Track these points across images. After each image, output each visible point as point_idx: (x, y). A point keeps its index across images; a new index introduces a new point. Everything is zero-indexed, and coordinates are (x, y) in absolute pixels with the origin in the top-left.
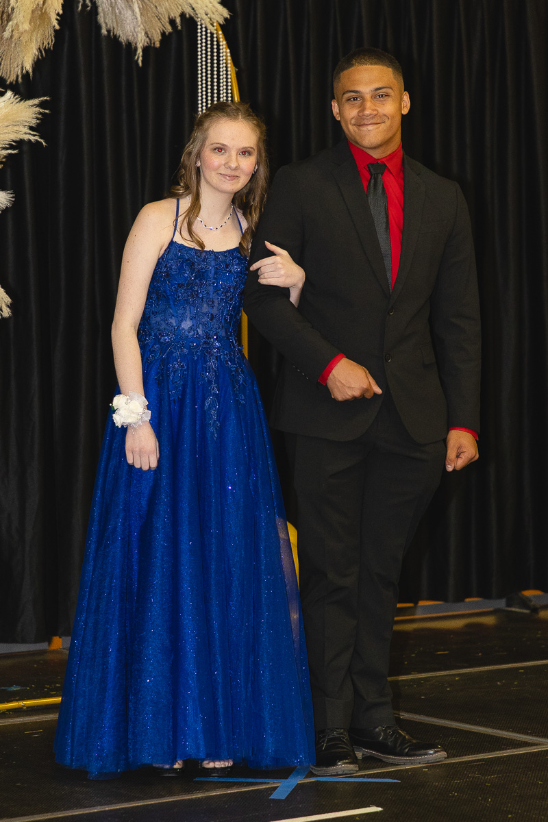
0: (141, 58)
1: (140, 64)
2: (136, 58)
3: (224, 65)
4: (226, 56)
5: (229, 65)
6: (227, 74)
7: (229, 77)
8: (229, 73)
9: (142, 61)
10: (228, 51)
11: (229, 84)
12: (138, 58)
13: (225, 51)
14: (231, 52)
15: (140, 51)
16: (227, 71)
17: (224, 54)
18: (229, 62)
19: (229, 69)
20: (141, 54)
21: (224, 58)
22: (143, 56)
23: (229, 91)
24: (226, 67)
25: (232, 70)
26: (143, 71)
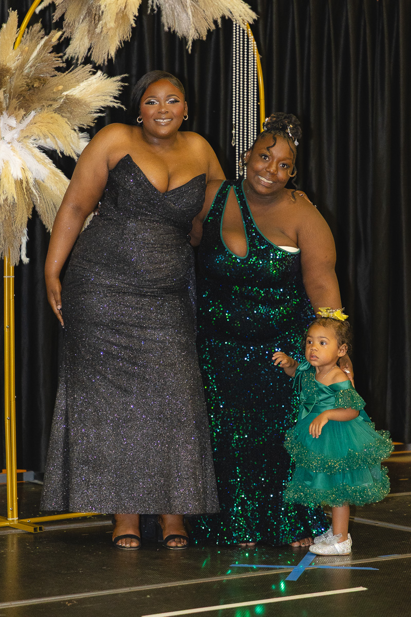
0: (190, 48)
1: (190, 52)
2: (187, 47)
3: (252, 53)
4: (254, 46)
5: (256, 53)
6: (254, 60)
7: (255, 61)
8: (255, 59)
9: (191, 50)
10: (255, 43)
11: (255, 67)
12: (189, 47)
13: (253, 43)
14: (257, 44)
15: (190, 43)
16: (254, 57)
17: (252, 45)
18: (256, 51)
19: (255, 56)
20: (191, 44)
21: (252, 48)
22: (192, 46)
23: (255, 72)
24: (254, 55)
25: (257, 57)
26: (191, 57)
